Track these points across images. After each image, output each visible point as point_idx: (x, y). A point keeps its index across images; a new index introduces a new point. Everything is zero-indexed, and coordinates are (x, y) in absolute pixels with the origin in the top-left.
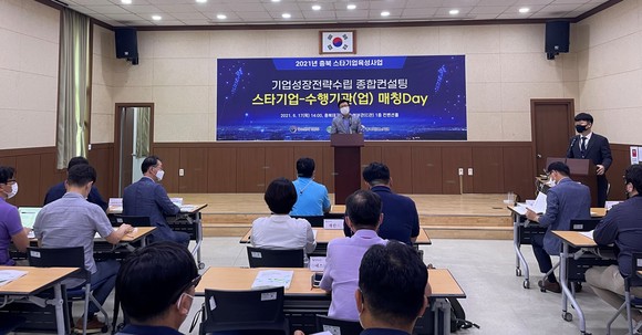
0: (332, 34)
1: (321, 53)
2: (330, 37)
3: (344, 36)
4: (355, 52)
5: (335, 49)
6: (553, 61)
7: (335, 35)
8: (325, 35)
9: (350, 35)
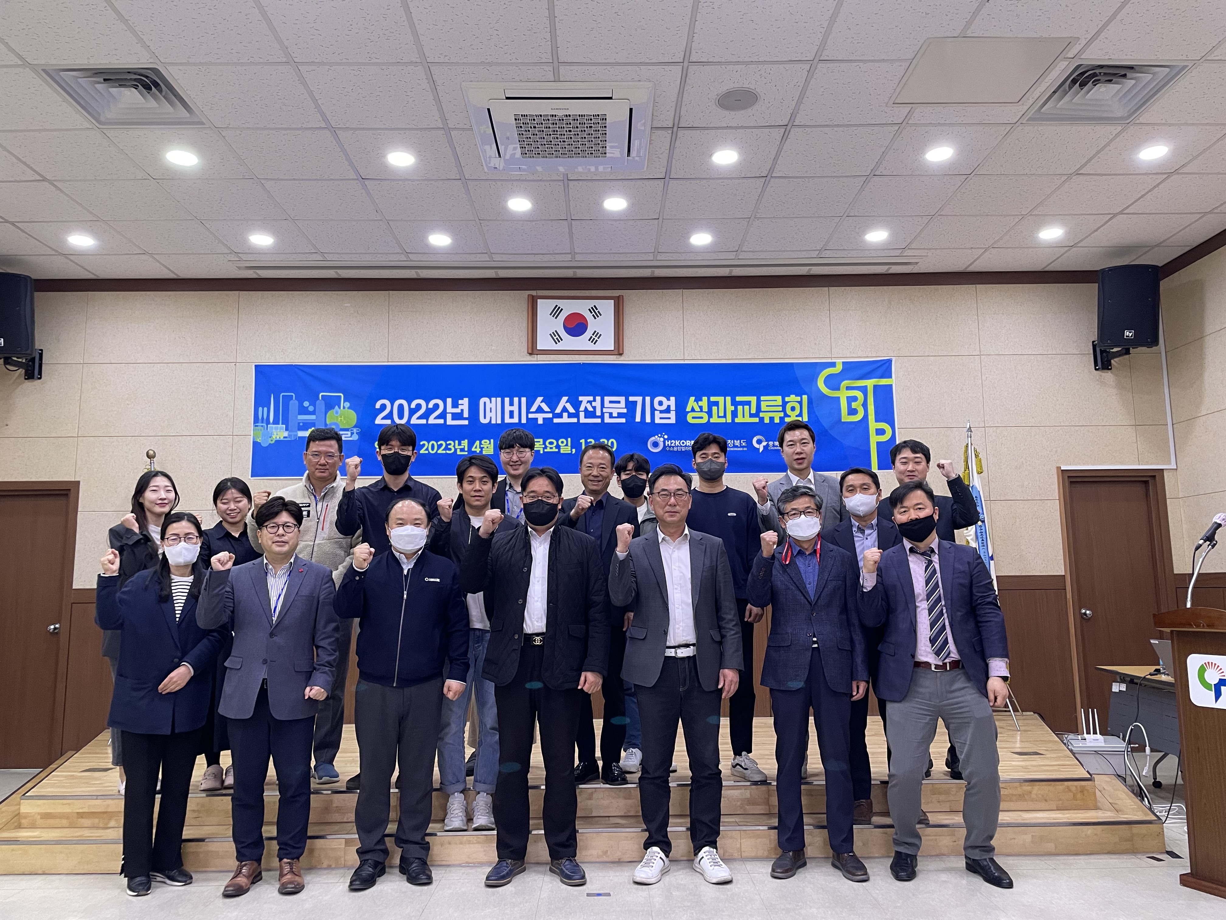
0: (560, 303)
1: (533, 350)
2: (556, 312)
3: (593, 310)
4: (619, 350)
5: (569, 342)
6: (1107, 376)
7: (570, 307)
8: (544, 307)
9: (607, 307)
